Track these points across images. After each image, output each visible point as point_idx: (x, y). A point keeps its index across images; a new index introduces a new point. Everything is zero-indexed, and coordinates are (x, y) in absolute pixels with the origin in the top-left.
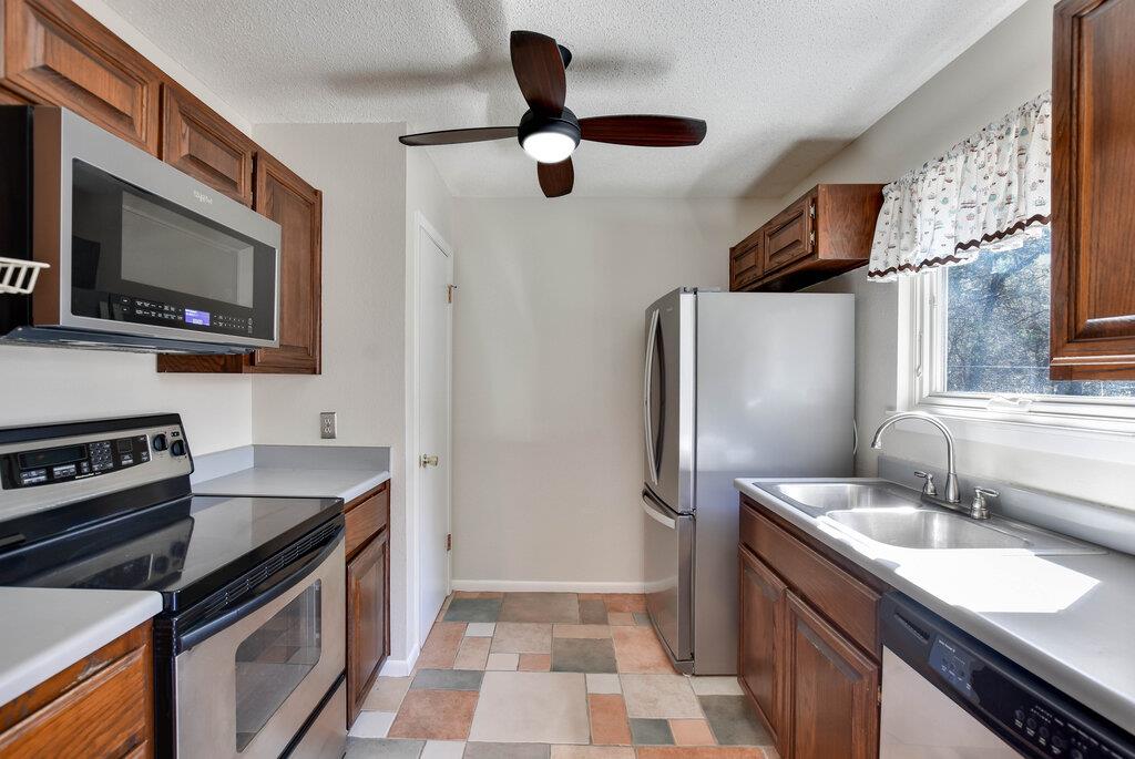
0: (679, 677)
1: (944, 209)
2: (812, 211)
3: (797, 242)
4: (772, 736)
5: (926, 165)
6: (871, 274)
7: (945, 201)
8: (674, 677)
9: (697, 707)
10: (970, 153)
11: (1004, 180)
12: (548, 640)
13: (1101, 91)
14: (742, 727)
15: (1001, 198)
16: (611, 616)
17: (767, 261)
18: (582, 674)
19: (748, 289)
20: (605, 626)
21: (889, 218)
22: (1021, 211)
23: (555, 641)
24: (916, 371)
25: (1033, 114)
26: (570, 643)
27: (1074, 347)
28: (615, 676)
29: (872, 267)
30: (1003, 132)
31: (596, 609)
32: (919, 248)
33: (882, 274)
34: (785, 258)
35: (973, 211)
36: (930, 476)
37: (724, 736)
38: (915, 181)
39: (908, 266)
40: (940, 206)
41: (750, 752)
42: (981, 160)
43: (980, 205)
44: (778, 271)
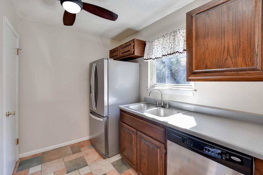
0: (105, 160)
1: (159, 48)
2: (133, 44)
3: (129, 51)
4: (132, 166)
5: (155, 39)
6: (144, 59)
7: (159, 46)
8: (104, 160)
9: (112, 166)
10: (164, 38)
11: (171, 44)
12: (63, 164)
13: (196, 30)
14: (124, 167)
15: (170, 47)
16: (81, 149)
17: (121, 54)
18: (77, 170)
19: (117, 60)
20: (80, 153)
21: (147, 48)
22: (175, 50)
23: (65, 163)
24: (151, 79)
25: (175, 33)
26: (70, 162)
27: (192, 75)
28: (88, 166)
29: (145, 58)
30: (170, 35)
31: (76, 148)
32: (153, 55)
33: (147, 60)
34: (126, 54)
35: (165, 49)
36: (158, 101)
37: (120, 171)
38: (153, 42)
39: (152, 58)
40: (158, 47)
41: (127, 173)
42: (166, 39)
43: (166, 48)
44: (124, 57)
